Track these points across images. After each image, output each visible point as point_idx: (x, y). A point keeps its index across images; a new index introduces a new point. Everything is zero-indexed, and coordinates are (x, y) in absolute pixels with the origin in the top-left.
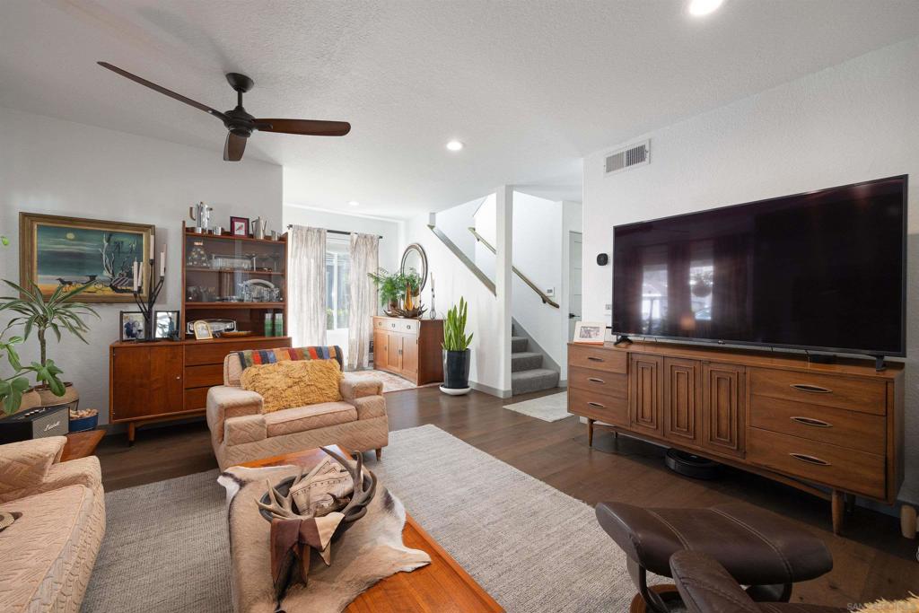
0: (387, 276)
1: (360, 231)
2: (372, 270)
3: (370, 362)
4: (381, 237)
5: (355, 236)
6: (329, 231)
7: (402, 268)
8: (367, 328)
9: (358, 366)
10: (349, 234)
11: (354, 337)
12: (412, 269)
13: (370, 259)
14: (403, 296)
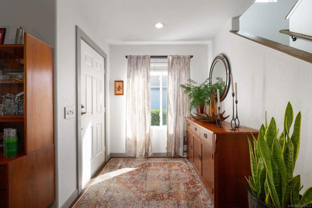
0: (195, 85)
1: (174, 54)
2: (184, 82)
3: (184, 151)
4: (192, 57)
5: (171, 58)
6: (152, 57)
7: (210, 78)
8: (181, 125)
9: (175, 153)
10: (166, 57)
11: (172, 132)
12: (218, 78)
13: (183, 75)
14: (209, 103)
